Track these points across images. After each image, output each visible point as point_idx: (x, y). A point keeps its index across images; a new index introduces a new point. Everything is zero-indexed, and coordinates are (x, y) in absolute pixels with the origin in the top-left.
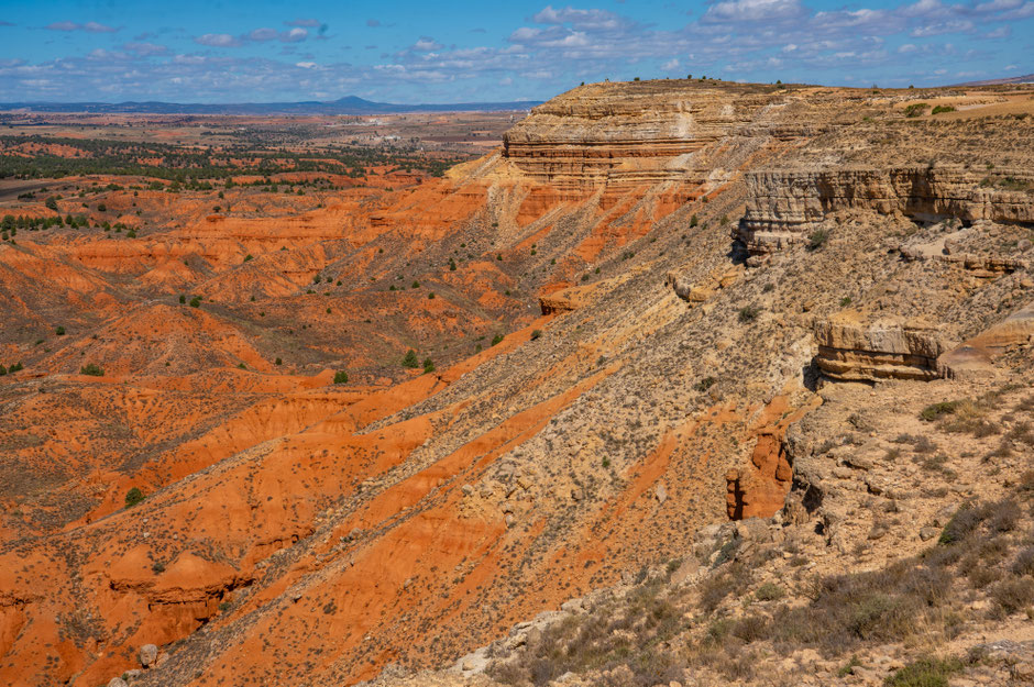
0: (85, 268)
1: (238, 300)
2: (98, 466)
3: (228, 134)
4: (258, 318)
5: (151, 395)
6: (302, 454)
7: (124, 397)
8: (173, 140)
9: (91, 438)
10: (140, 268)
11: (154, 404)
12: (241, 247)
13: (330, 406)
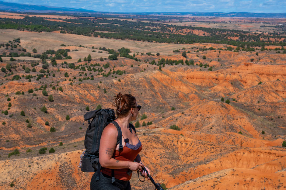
0: (189, 83)
1: (252, 102)
2: (161, 171)
3: (273, 27)
4: (257, 111)
5: (190, 141)
6: (240, 178)
7: (178, 141)
8: (247, 29)
9: (161, 158)
10: (211, 84)
11: (190, 146)
12: (258, 77)
13: (272, 157)
